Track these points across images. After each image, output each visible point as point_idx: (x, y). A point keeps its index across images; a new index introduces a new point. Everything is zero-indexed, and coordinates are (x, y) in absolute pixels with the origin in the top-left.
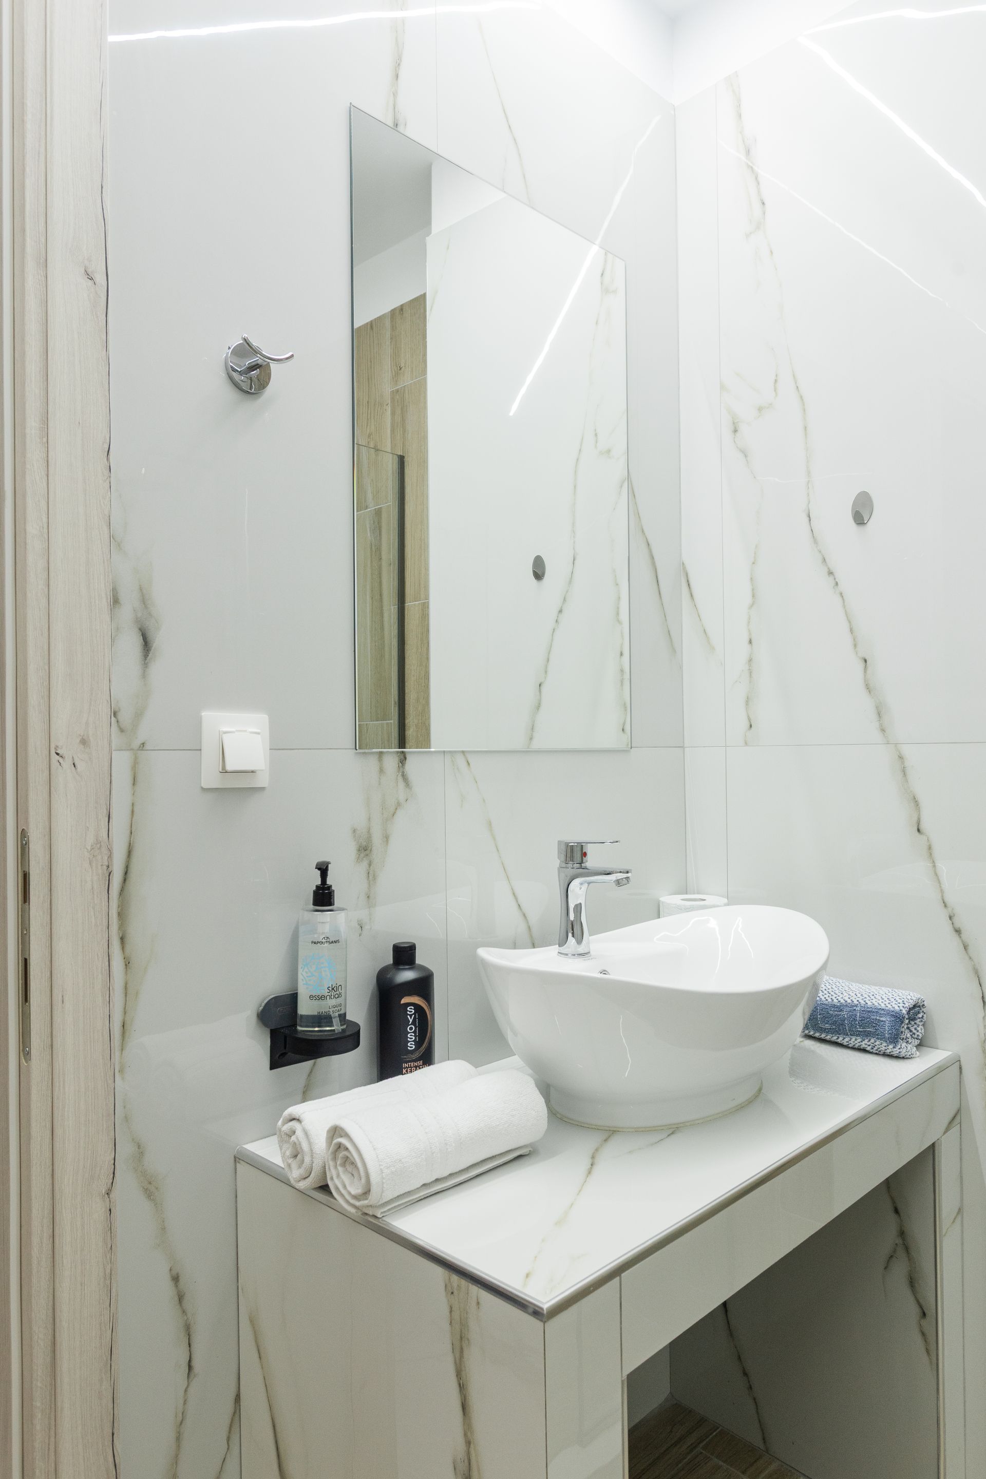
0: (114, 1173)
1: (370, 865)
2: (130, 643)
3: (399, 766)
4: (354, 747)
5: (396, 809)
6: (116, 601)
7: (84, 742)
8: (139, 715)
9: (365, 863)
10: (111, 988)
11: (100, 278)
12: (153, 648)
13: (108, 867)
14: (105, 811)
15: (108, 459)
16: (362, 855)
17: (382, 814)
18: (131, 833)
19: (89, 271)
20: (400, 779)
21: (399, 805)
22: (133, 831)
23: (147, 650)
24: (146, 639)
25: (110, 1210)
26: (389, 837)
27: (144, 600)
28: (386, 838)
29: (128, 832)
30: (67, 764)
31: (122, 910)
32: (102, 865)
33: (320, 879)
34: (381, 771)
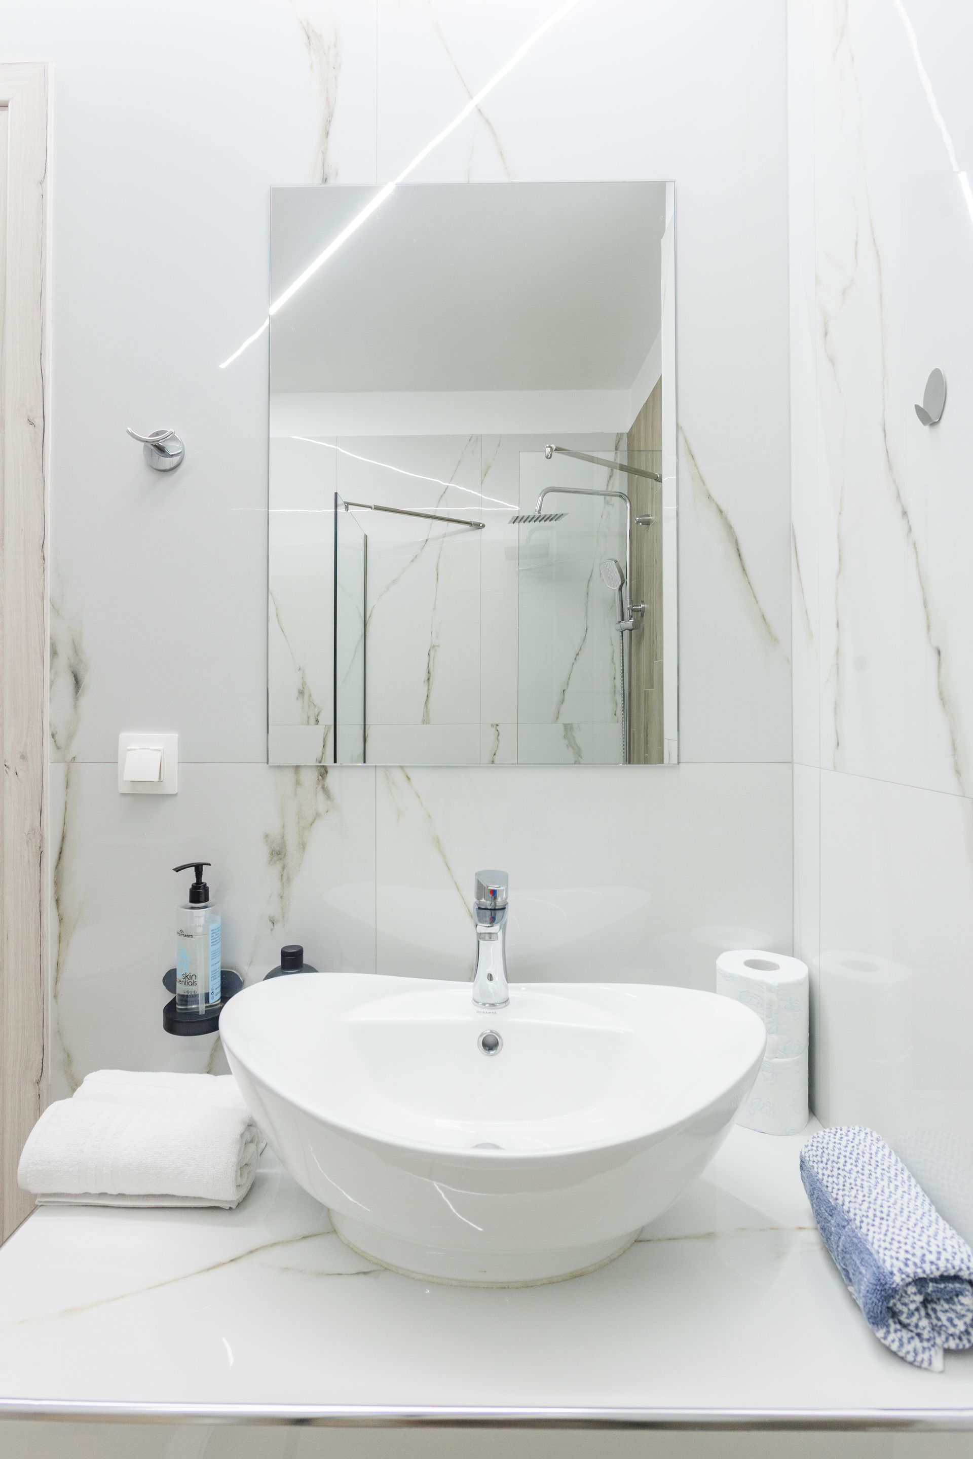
0: (42, 1070)
1: (284, 868)
2: (66, 682)
3: (318, 779)
4: (266, 761)
5: (315, 819)
6: (54, 653)
7: (23, 757)
8: (71, 736)
9: (279, 866)
10: (42, 936)
11: (39, 422)
12: (82, 686)
13: (40, 847)
14: (38, 807)
15: (42, 551)
16: (275, 859)
17: (299, 823)
18: (65, 824)
19: (31, 419)
20: (320, 792)
21: (317, 815)
22: (66, 822)
23: (78, 688)
24: (77, 679)
25: (39, 1095)
26: (305, 844)
27: (76, 649)
28: (303, 846)
29: (63, 822)
30: (11, 773)
31: (57, 879)
32: (36, 846)
33: (195, 879)
34: (298, 783)
